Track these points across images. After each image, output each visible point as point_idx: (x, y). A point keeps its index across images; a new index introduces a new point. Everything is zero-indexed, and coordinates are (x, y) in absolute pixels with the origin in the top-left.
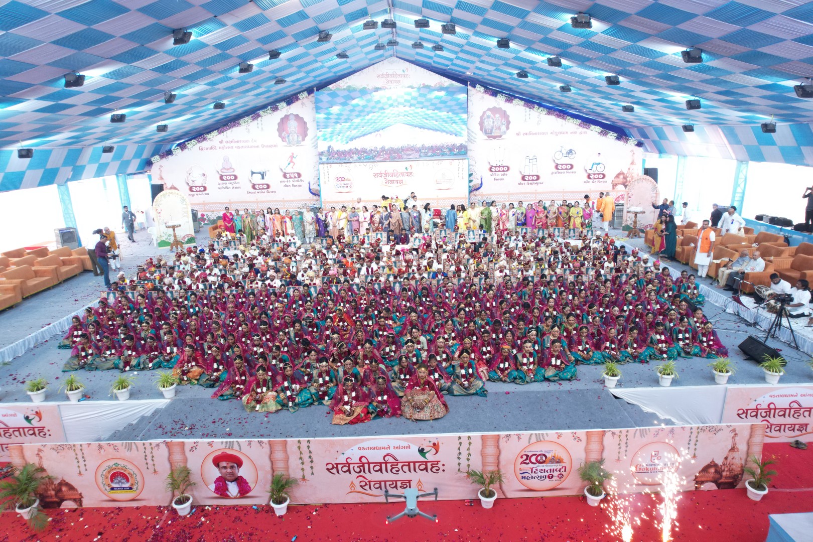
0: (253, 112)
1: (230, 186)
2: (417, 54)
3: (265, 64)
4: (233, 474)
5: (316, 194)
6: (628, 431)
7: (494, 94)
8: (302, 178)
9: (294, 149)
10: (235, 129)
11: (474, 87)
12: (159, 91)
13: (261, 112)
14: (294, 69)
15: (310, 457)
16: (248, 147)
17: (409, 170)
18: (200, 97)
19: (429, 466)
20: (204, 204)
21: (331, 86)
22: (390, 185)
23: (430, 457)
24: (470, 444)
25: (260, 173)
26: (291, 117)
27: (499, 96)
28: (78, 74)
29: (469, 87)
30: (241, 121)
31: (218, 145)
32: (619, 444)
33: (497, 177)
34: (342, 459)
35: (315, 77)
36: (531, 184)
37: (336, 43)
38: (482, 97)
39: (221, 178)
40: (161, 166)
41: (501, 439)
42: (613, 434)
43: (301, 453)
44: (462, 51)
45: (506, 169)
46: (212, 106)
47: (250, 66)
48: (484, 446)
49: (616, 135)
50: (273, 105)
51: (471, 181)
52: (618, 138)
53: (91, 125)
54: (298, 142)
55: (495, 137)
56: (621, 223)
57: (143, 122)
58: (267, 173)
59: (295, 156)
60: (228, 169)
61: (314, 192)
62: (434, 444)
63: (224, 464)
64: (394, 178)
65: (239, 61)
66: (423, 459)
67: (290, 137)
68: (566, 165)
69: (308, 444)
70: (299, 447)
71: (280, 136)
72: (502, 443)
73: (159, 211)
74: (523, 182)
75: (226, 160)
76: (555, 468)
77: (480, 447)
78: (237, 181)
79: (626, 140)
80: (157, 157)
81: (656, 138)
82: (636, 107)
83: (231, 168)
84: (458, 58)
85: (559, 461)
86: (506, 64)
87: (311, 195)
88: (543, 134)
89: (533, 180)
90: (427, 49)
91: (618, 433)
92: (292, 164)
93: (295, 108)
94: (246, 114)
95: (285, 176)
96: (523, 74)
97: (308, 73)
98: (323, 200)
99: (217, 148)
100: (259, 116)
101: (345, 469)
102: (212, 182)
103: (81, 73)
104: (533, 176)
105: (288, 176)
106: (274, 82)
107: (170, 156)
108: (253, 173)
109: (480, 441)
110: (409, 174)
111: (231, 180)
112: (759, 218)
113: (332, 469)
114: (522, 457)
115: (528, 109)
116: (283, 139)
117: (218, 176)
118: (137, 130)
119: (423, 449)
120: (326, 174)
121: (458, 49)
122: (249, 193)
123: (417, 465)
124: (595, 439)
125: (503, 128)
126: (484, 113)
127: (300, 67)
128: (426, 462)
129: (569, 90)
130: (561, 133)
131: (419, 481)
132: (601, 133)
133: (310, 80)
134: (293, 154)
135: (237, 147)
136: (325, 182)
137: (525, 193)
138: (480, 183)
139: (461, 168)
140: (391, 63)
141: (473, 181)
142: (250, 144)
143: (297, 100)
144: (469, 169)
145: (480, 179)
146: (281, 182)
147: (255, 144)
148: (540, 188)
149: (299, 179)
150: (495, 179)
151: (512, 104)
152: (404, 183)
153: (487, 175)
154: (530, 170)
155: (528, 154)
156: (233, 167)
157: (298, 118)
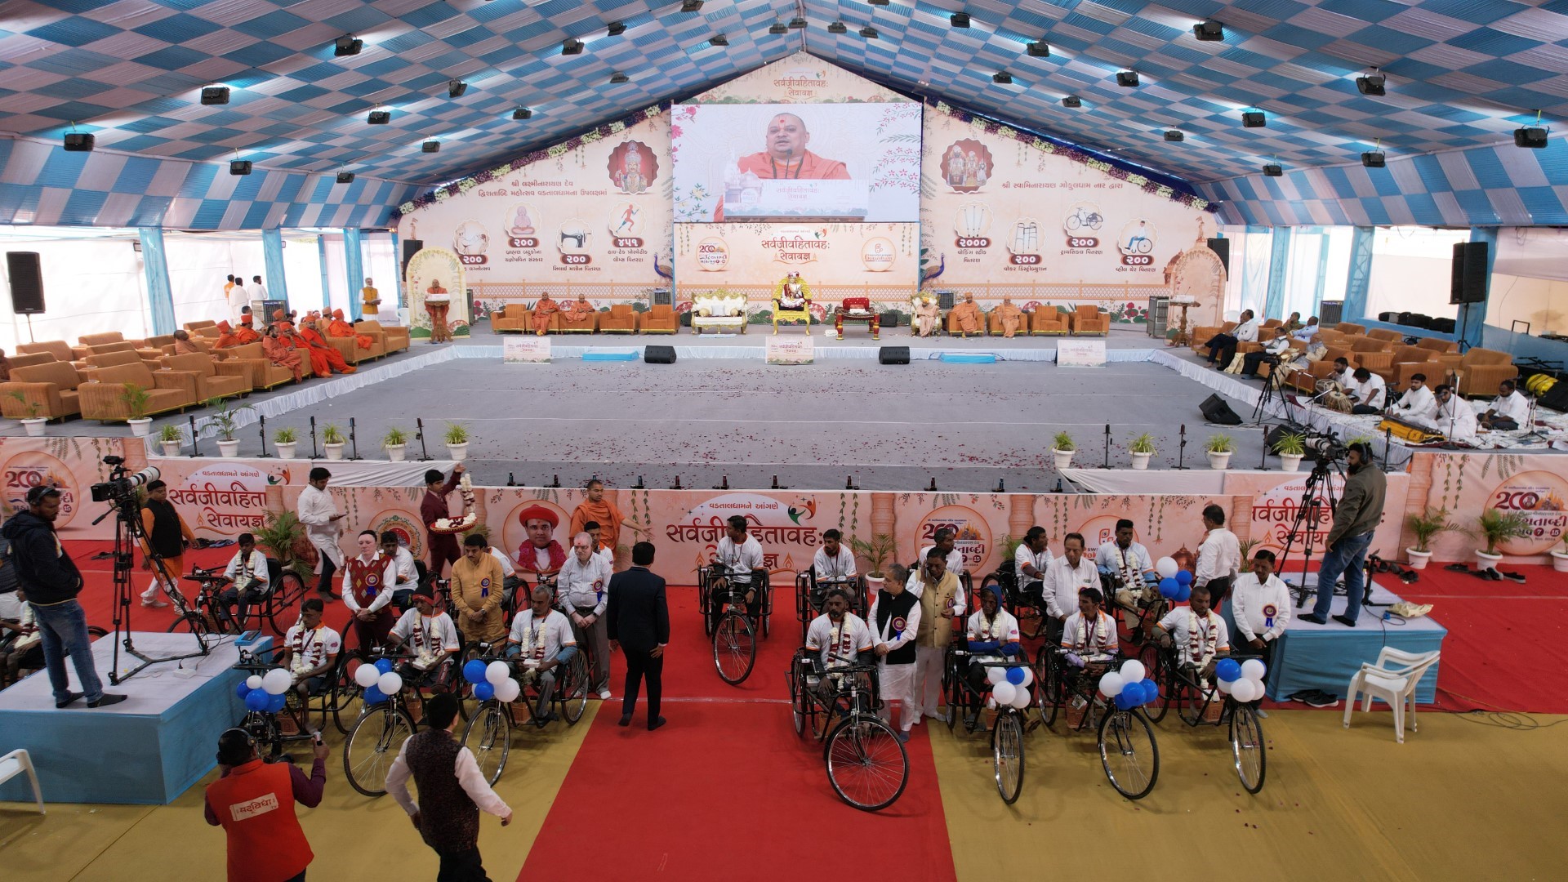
0: (571, 136)
1: (527, 257)
2: (840, 46)
3: (599, 45)
4: (544, 537)
5: (666, 274)
6: (1066, 498)
7: (967, 118)
8: (643, 248)
9: (633, 199)
10: (538, 163)
11: (935, 105)
12: (446, 78)
13: (583, 138)
14: (641, 60)
15: (647, 515)
16: (558, 193)
17: (821, 238)
18: (497, 96)
19: (802, 536)
20: (481, 285)
21: (698, 97)
22: (791, 261)
23: (803, 521)
24: (856, 504)
25: (575, 237)
26: (633, 146)
27: (975, 121)
28: (354, 39)
29: (926, 106)
30: (550, 150)
31: (510, 188)
32: (1055, 516)
33: (970, 257)
34: (688, 520)
35: (674, 78)
36: (1027, 270)
37: (709, 18)
38: (948, 123)
39: (512, 243)
40: (414, 220)
41: (897, 501)
42: (1047, 500)
43: (635, 510)
44: (907, 38)
45: (984, 242)
46: (510, 116)
47: (581, 45)
48: (874, 509)
49: (1171, 190)
50: (602, 127)
51: (923, 262)
52: (1176, 197)
53: (336, 130)
54: (641, 188)
55: (966, 190)
56: (1164, 327)
57: (405, 133)
58: (588, 237)
59: (634, 210)
60: (523, 229)
61: (663, 271)
62: (809, 503)
63: (533, 522)
64: (796, 250)
65: (563, 35)
66: (794, 525)
67: (629, 180)
68: (1087, 239)
69: (645, 497)
70: (633, 501)
71: (612, 176)
72: (899, 504)
73: (416, 279)
74: (1013, 266)
75: (522, 213)
76: (969, 546)
77: (869, 511)
78: (537, 249)
79: (1189, 202)
80: (410, 205)
81: (1240, 198)
82: (1186, 134)
83: (528, 227)
84: (902, 51)
85: (975, 537)
86: (975, 60)
87: (658, 277)
88: (1048, 185)
89: (1029, 263)
90: (852, 35)
91: (1053, 500)
92: (629, 224)
93: (639, 133)
94: (557, 139)
95: (616, 243)
96: (1004, 78)
97: (664, 68)
98: (677, 282)
99: (509, 193)
100: (580, 143)
101: (692, 534)
102: (497, 250)
103: (359, 38)
104: (1029, 256)
105: (621, 243)
106: (608, 81)
107: (430, 204)
108: (564, 236)
109: (869, 502)
110: (821, 245)
111: (527, 246)
112: (1384, 317)
113: (675, 533)
114: (925, 528)
115: (1023, 144)
116: (617, 182)
117: (507, 239)
118: (392, 149)
119: (794, 510)
120: (685, 239)
121: (900, 35)
122: (556, 269)
123: (786, 532)
124: (1022, 506)
125: (981, 174)
126: (950, 148)
127: (652, 56)
128: (798, 529)
129: (1078, 104)
130: (1078, 185)
131: (789, 557)
132: (1146, 187)
133: (667, 84)
134: (631, 206)
135: (540, 193)
136: (682, 254)
137: (1016, 285)
138: (940, 264)
139: (907, 236)
140: (798, 62)
141: (927, 261)
142: (563, 188)
143: (642, 120)
144: (921, 241)
145: (940, 258)
146: (609, 252)
147: (570, 189)
148: (1040, 277)
149: (640, 249)
150: (966, 260)
151: (996, 136)
152: (811, 258)
153: (951, 251)
154: (1025, 245)
155: (1021, 220)
156: (532, 225)
157: (643, 149)
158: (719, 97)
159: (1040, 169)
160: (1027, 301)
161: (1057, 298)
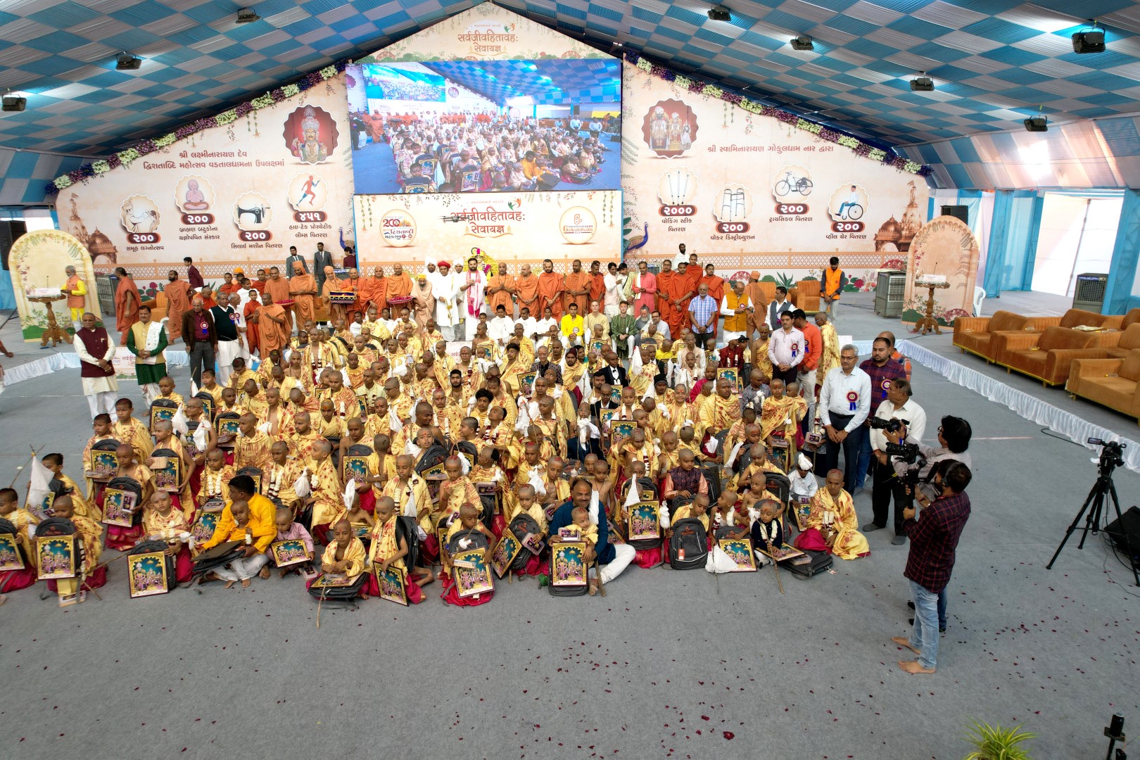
0: (240, 102)
1: (202, 234)
7: (670, 76)
8: (328, 222)
9: (313, 169)
10: (207, 131)
11: (635, 62)
13: (254, 103)
16: (231, 164)
17: (515, 209)
20: (155, 265)
21: (375, 55)
22: (481, 234)
25: (253, 212)
26: (309, 111)
27: (679, 79)
29: (626, 63)
30: (217, 117)
31: (177, 160)
33: (674, 225)
36: (734, 239)
38: (649, 82)
39: (185, 219)
40: (74, 195)
45: (689, 210)
49: (883, 153)
50: (274, 90)
51: (626, 232)
52: (889, 159)
54: (321, 157)
55: (670, 154)
56: (900, 307)
58: (267, 212)
60: (196, 204)
64: (489, 223)
68: (796, 205)
73: (23, 268)
74: (720, 235)
75: (193, 187)
78: (212, 225)
79: (901, 164)
80: (65, 178)
81: (954, 158)
83: (201, 202)
88: (755, 149)
89: (736, 231)
93: (315, 97)
94: (226, 105)
99: (177, 165)
100: (250, 109)
102: (170, 226)
104: (736, 224)
107: (90, 178)
108: (241, 211)
110: (516, 216)
111: (202, 223)
115: (729, 105)
116: (294, 152)
117: (180, 216)
120: (367, 212)
122: (234, 246)
125: (686, 137)
126: (652, 109)
130: (787, 148)
132: (857, 150)
135: (212, 165)
136: (364, 229)
137: (723, 255)
138: (644, 234)
139: (608, 205)
140: (484, 13)
141: (630, 230)
142: (236, 159)
143: (318, 82)
144: (623, 210)
145: (643, 228)
146: (291, 228)
147: (244, 160)
148: (749, 246)
149: (323, 223)
150: (670, 229)
151: (701, 96)
152: (506, 231)
153: (655, 220)
154: (732, 214)
155: (729, 186)
156: (205, 200)
157: (319, 113)
158: (399, 54)
159: (747, 131)
160: (735, 271)
161: (765, 268)
